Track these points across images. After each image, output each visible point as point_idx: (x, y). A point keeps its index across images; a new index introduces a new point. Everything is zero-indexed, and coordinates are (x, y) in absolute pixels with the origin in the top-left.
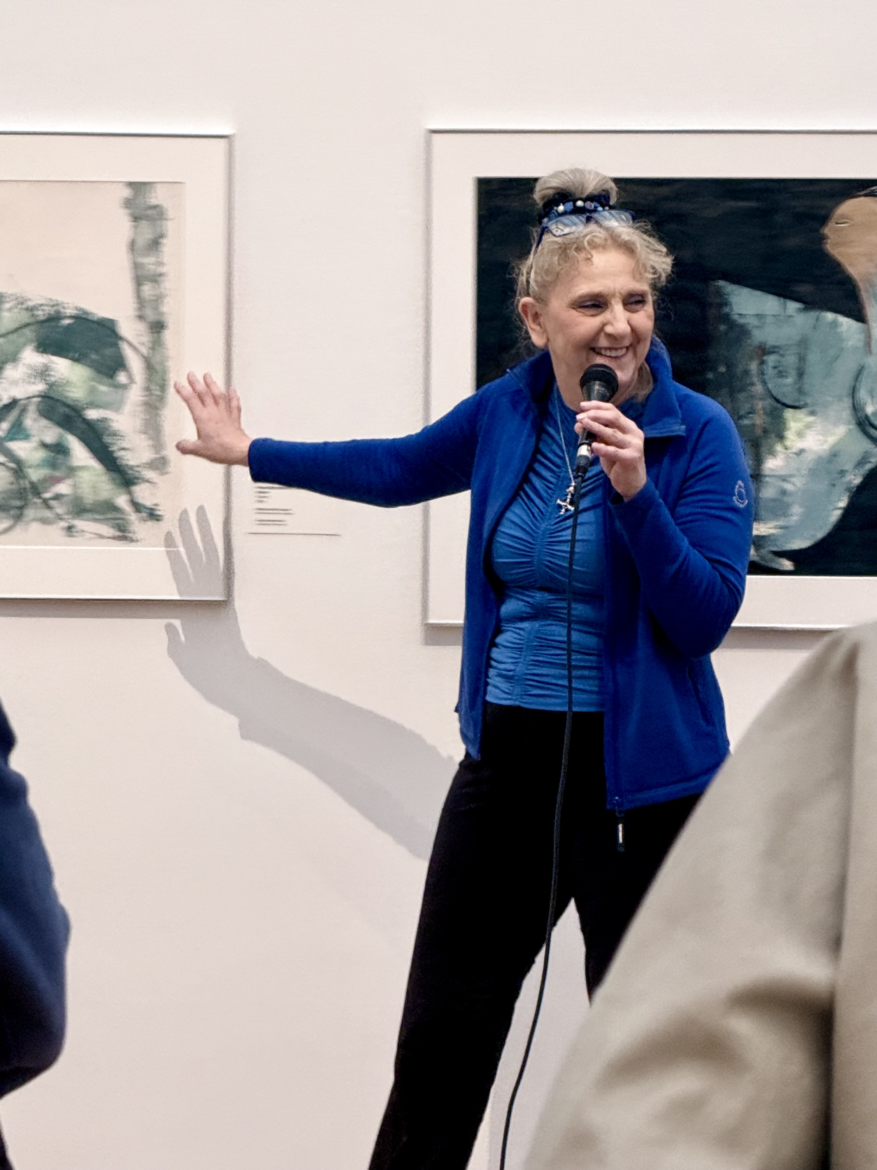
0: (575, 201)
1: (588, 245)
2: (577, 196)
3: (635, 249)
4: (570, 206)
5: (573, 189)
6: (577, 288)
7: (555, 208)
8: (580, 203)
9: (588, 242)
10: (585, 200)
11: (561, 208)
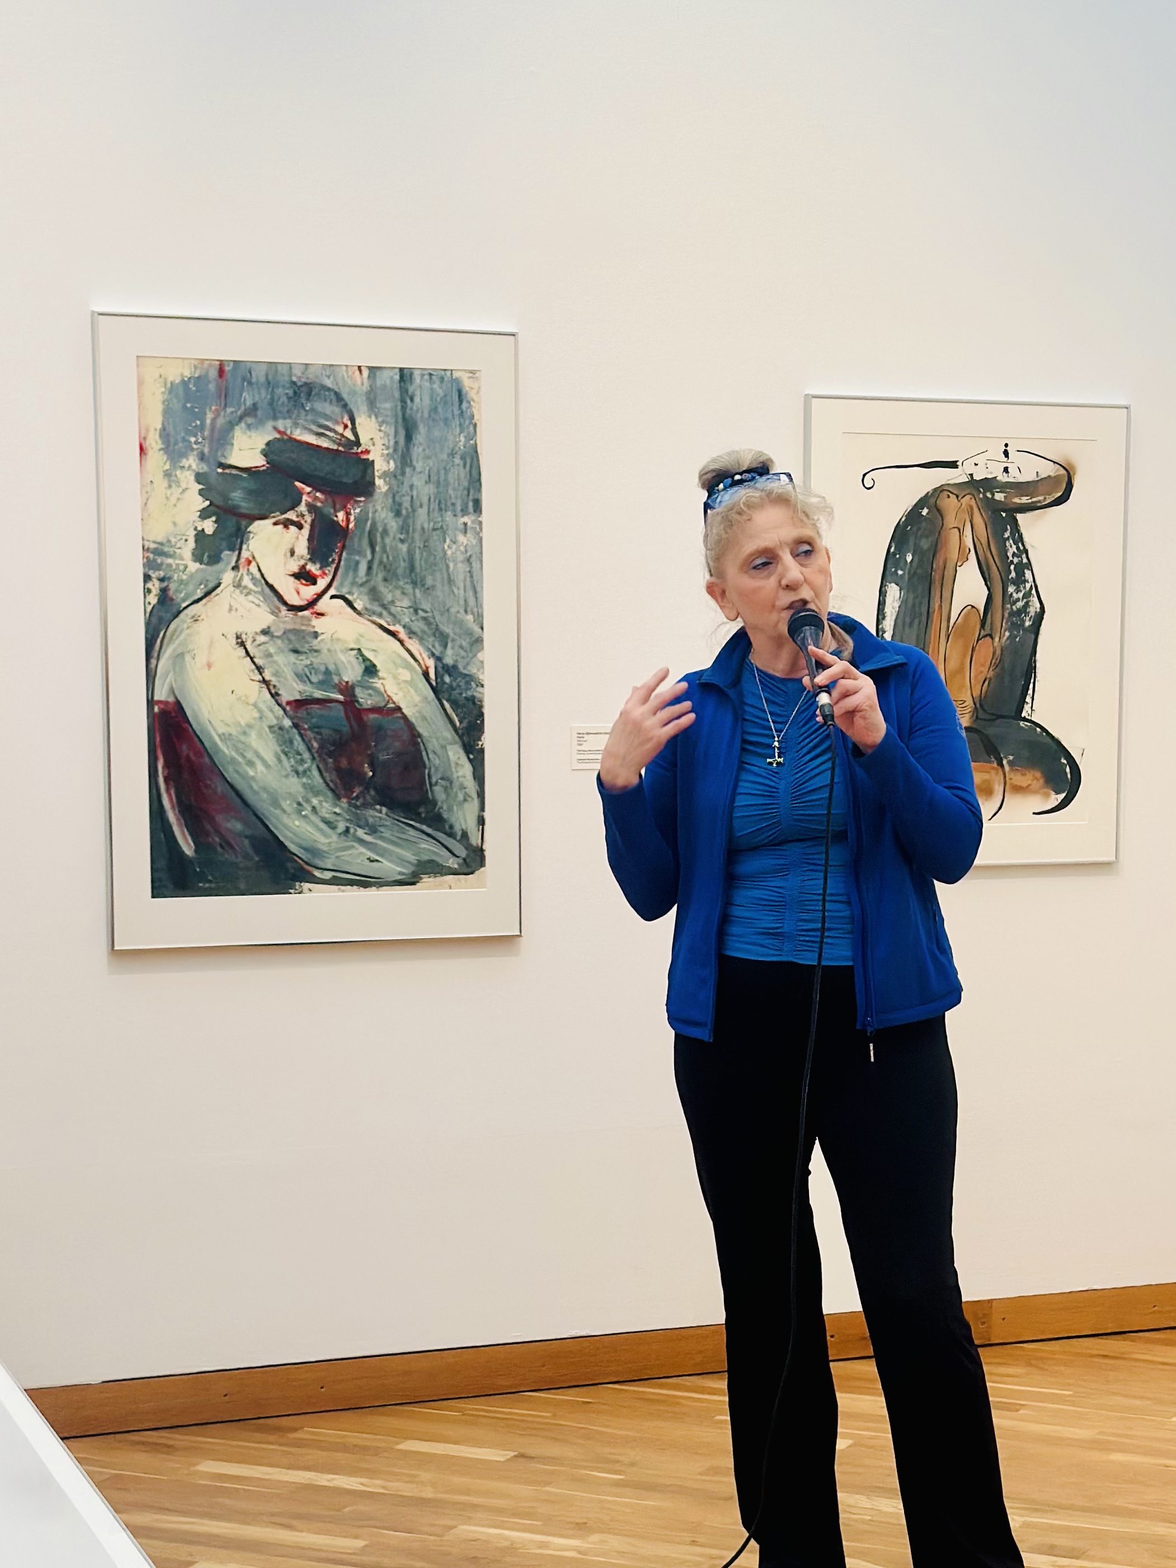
0: (733, 477)
1: (744, 506)
2: (734, 472)
3: (790, 499)
4: (729, 481)
5: (730, 467)
6: (744, 549)
7: (717, 488)
8: (737, 477)
9: (744, 503)
10: (741, 474)
11: (721, 486)
